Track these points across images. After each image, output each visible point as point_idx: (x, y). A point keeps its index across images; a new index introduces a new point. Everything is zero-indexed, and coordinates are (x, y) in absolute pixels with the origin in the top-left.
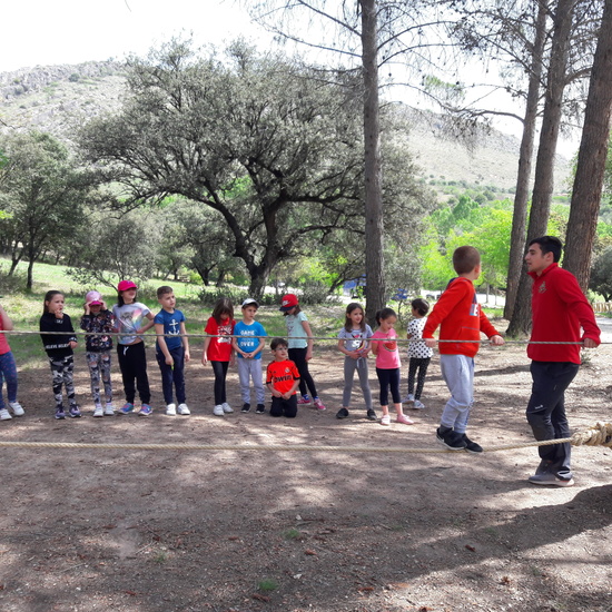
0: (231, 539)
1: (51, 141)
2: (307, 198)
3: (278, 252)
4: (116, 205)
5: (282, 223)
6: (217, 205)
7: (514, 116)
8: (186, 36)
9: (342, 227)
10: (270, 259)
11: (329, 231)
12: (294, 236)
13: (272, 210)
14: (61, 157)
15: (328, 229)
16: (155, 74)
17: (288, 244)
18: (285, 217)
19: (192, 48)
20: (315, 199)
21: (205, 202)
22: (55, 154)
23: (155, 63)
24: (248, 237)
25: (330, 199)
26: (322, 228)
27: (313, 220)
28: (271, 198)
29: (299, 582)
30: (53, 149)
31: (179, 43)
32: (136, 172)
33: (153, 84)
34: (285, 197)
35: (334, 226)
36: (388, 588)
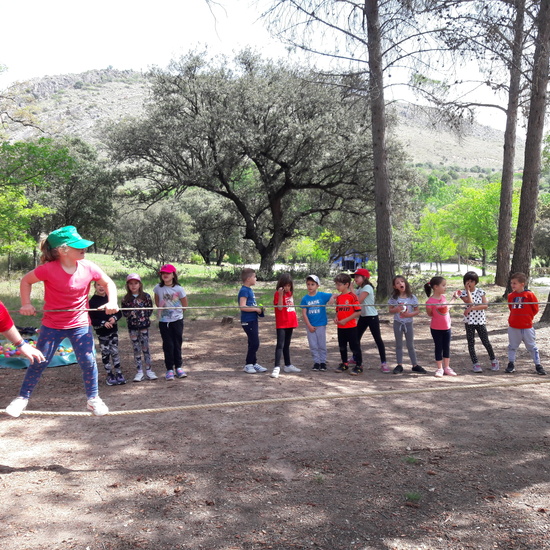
0: (364, 465)
1: (83, 144)
2: (310, 185)
3: (283, 234)
4: (143, 199)
5: (286, 208)
6: (229, 195)
7: (497, 107)
8: (201, 49)
9: (339, 209)
10: (277, 240)
11: (327, 213)
12: (297, 219)
13: (276, 197)
14: (92, 158)
15: (326, 212)
16: (175, 83)
17: (292, 226)
18: (288, 203)
19: (206, 59)
20: (317, 186)
21: (218, 192)
22: (86, 156)
23: (175, 73)
24: (255, 221)
25: (331, 185)
26: (321, 211)
27: (313, 204)
28: (277, 187)
29: (435, 493)
30: (85, 151)
31: (195, 55)
32: (157, 168)
33: (173, 92)
34: (289, 185)
35: (332, 209)
36: (506, 497)
